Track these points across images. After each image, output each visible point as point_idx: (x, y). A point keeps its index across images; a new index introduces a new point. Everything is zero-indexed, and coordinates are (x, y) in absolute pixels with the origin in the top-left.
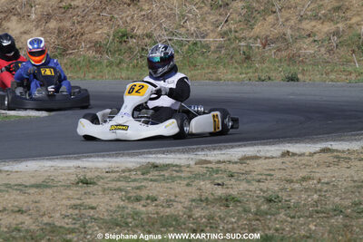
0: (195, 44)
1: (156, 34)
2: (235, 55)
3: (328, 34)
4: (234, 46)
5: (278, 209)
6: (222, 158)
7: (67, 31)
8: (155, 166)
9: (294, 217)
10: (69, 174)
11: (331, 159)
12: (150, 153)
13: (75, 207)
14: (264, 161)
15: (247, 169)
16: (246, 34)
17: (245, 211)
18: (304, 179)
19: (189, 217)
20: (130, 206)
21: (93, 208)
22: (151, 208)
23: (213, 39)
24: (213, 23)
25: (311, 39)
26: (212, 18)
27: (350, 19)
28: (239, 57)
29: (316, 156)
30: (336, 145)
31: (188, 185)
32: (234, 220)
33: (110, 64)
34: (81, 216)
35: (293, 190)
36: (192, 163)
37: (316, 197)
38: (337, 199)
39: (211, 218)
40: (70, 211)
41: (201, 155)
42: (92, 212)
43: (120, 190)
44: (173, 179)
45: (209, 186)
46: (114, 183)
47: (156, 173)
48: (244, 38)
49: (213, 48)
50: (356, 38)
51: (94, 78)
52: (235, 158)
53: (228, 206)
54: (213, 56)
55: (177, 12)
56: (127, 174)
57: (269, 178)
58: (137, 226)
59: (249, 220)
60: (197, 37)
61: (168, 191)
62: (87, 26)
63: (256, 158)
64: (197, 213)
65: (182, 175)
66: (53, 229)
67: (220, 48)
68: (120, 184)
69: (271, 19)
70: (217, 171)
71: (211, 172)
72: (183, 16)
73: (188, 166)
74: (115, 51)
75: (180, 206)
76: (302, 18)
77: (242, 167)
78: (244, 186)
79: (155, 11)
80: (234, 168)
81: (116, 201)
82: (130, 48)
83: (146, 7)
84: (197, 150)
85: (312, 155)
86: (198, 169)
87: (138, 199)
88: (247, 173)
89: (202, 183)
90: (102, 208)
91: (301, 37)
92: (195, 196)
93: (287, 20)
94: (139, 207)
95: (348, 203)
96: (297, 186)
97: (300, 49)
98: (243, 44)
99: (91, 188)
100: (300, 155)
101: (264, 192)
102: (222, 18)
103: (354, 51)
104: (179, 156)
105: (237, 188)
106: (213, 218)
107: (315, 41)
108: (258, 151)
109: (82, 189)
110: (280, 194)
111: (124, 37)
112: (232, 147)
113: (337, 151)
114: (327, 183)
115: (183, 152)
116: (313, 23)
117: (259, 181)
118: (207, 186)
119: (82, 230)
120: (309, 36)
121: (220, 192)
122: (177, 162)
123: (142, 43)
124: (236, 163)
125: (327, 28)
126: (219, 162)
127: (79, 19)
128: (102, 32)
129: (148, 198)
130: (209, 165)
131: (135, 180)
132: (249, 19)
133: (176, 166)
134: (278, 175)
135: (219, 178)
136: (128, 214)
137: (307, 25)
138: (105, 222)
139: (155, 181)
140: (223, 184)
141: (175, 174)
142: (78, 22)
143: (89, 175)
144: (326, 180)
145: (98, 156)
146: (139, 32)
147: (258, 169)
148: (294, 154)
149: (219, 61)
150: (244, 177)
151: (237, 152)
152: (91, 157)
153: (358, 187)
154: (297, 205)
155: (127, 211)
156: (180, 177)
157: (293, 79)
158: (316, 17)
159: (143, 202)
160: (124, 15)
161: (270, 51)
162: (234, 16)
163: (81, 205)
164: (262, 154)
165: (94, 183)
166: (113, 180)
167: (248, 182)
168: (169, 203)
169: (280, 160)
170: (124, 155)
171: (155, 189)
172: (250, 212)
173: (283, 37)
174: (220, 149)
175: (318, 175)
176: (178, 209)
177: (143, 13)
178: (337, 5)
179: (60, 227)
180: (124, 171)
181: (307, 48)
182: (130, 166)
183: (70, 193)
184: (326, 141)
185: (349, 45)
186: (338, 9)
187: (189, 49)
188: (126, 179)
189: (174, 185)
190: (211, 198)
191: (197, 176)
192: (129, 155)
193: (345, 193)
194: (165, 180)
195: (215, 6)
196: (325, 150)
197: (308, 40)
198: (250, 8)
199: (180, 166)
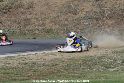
0: (14, 31)
1: (6, 29)
3: (41, 29)
4: (22, 32)
8: (9, 57)
11: (45, 55)
12: (8, 54)
15: (29, 57)
16: (24, 29)
18: (40, 59)
22: (9, 66)
23: (17, 30)
24: (17, 27)
26: (17, 26)
27: (46, 26)
28: (23, 34)
30: (46, 52)
31: (17, 61)
35: (38, 61)
36: (17, 56)
38: (47, 63)
39: (22, 67)
41: (19, 54)
43: (3, 62)
44: (13, 59)
48: (24, 30)
49: (17, 32)
53: (25, 65)
55: (10, 25)
57: (33, 59)
64: (19, 66)
67: (19, 32)
68: (2, 61)
69: (29, 26)
71: (21, 58)
76: (36, 26)
78: (28, 60)
79: (5, 25)
81: (2, 64)
84: (17, 53)
85: (41, 54)
87: (7, 64)
91: (36, 30)
92: (18, 63)
93: (33, 26)
94: (7, 65)
95: (50, 63)
101: (33, 62)
102: (19, 26)
103: (47, 33)
104: (14, 55)
105: (27, 61)
107: (39, 30)
110: (36, 62)
114: (45, 60)
117: (31, 59)
118: (21, 61)
121: (23, 62)
125: (41, 28)
126: (22, 56)
129: (9, 63)
132: (25, 26)
134: (35, 58)
135: (23, 59)
137: (37, 27)
146: (2, 29)
147: (31, 57)
148: (38, 54)
149: (19, 35)
151: (26, 54)
155: (5, 66)
156: (15, 59)
157: (35, 38)
158: (39, 26)
159: (8, 64)
161: (29, 33)
162: (22, 25)
164: (31, 54)
167: (29, 60)
168: (13, 64)
169: (35, 55)
170: (2, 55)
171: (10, 61)
173: (32, 30)
175: (43, 58)
176: (15, 66)
177: (3, 25)
181: (37, 32)
182: (4, 57)
184: (44, 51)
185: (46, 31)
186: (43, 24)
187: (13, 33)
188: (4, 60)
189: (14, 61)
191: (18, 59)
195: (18, 23)
196: (44, 53)
197: (37, 30)
198: (25, 24)
199: (14, 57)
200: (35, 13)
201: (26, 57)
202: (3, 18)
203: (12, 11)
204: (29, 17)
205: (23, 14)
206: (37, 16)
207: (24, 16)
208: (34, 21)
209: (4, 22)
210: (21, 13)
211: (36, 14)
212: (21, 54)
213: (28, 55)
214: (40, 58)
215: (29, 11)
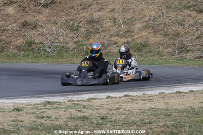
0: (63, 47)
1: (45, 42)
2: (81, 52)
3: (123, 43)
4: (80, 48)
5: (107, 122)
6: (79, 99)
7: (4, 41)
8: (49, 103)
9: (114, 126)
10: (10, 106)
11: (129, 100)
12: (46, 96)
13: (14, 121)
14: (99, 100)
15: (92, 104)
16: (86, 42)
17: (92, 123)
18: (117, 109)
19: (67, 126)
20: (39, 120)
21: (22, 121)
22: (48, 122)
23: (71, 45)
24: (71, 38)
25: (116, 45)
26: (71, 35)
27: (134, 36)
28: (83, 53)
29: (122, 98)
30: (131, 93)
31: (65, 111)
32: (87, 127)
33: (24, 56)
34: (17, 125)
35: (113, 114)
36: (66, 101)
37: (123, 117)
38: (133, 118)
39: (76, 126)
40: (11, 123)
41: (70, 98)
42: (22, 123)
43: (34, 113)
44: (58, 108)
45: (74, 111)
46: (31, 110)
47: (50, 106)
48: (85, 45)
49: (71, 49)
50: (136, 45)
51: (17, 62)
52: (85, 99)
53: (84, 121)
54: (71, 53)
55: (55, 32)
56: (36, 106)
57: (102, 108)
58: (43, 130)
59: (94, 127)
60: (64, 43)
61: (56, 114)
62: (13, 38)
63: (95, 99)
64: (70, 124)
65: (62, 107)
66: (5, 131)
67: (74, 49)
68: (33, 111)
69: (98, 36)
70: (78, 105)
71: (75, 105)
72: (57, 34)
73: (64, 103)
74: (26, 50)
75: (62, 121)
76: (112, 36)
77: (89, 103)
78: (90, 112)
79: (45, 32)
80: (85, 103)
81: (32, 118)
82: (33, 49)
83: (40, 30)
84: (67, 95)
85: (120, 98)
86: (68, 104)
87: (42, 118)
88: (91, 106)
89: (71, 110)
90: (26, 121)
91: (111, 45)
92: (68, 116)
93: (105, 36)
94: (43, 121)
95: (138, 120)
96: (115, 111)
97: (111, 49)
98: (85, 47)
99: (20, 112)
100: (115, 98)
101: (100, 114)
102: (75, 35)
103: (135, 51)
104: (59, 98)
105: (87, 113)
106: (77, 126)
107: (117, 46)
108: (96, 96)
109: (16, 113)
110: (107, 116)
111: (30, 44)
112: (84, 94)
113: (131, 96)
114: (128, 111)
115: (61, 96)
116: (117, 38)
117: (97, 109)
118: (74, 112)
119: (18, 131)
120: (115, 44)
121: (80, 114)
122: (59, 101)
123: (38, 46)
124: (86, 101)
125: (124, 40)
126: (78, 101)
127: (10, 35)
128: (20, 41)
129: (47, 117)
130: (74, 102)
131: (40, 109)
132: (88, 35)
133: (59, 102)
134: (105, 107)
135: (79, 108)
136: (38, 124)
137: (114, 39)
138: (28, 128)
139: (50, 109)
140: (81, 111)
141: (59, 106)
142: (9, 37)
143: (19, 106)
144: (128, 109)
145: (22, 98)
146: (37, 41)
147: (96, 104)
148: (112, 97)
149: (74, 55)
150: (90, 108)
151: (86, 96)
152: (19, 98)
153: (143, 112)
154: (115, 121)
155: (37, 123)
158: (118, 35)
159: (45, 119)
160: (30, 33)
162: (81, 34)
163: (16, 120)
164: (97, 97)
165: (22, 110)
166: (30, 109)
167: (92, 110)
168: (57, 119)
169: (106, 100)
170: (34, 97)
171: (50, 113)
172: (94, 123)
173: (103, 45)
174: (78, 95)
175: (124, 107)
177: (39, 33)
178: (127, 30)
179: (8, 130)
180: (35, 105)
181: (114, 49)
182: (38, 102)
183: (11, 114)
184: (126, 91)
186: (128, 32)
187: (60, 49)
188: (36, 108)
189: (58, 111)
190: (76, 117)
191: (69, 107)
192: (36, 97)
193: (136, 115)
194: (54, 109)
195: (72, 30)
196: (126, 96)
197: (114, 46)
198: (88, 31)
199: (61, 103)
200: (110, 7)
201: (87, 103)
202: (40, 16)
203: (60, 2)
204: (96, 15)
205: (83, 9)
206: (116, 15)
207: (86, 15)
208: (109, 24)
209: (41, 27)
210: (79, 8)
211: (113, 10)
212: (76, 98)
213: (91, 99)
214: (117, 106)
215: (98, 3)
